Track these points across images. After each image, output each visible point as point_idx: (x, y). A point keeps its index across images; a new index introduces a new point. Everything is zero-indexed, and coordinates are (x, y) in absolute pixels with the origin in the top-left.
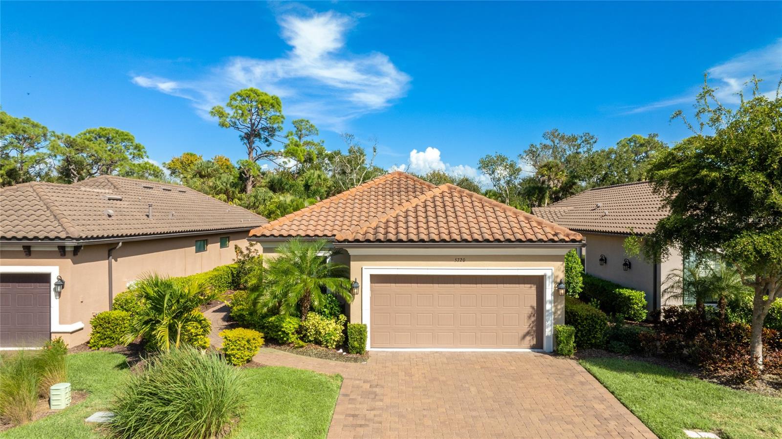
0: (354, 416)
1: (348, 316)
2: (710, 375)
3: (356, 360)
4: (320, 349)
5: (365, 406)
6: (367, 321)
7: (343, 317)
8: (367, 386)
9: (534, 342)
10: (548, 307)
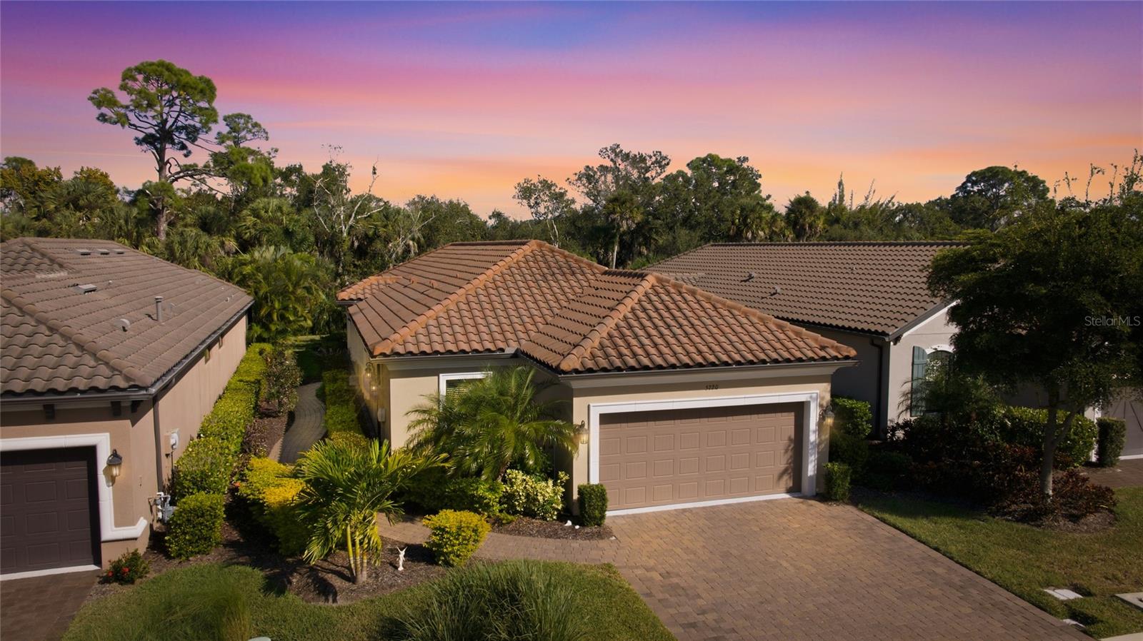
2: (1001, 512)
3: (590, 537)
4: (537, 522)
6: (600, 480)
7: (562, 476)
8: (657, 576)
9: (792, 483)
10: (811, 437)
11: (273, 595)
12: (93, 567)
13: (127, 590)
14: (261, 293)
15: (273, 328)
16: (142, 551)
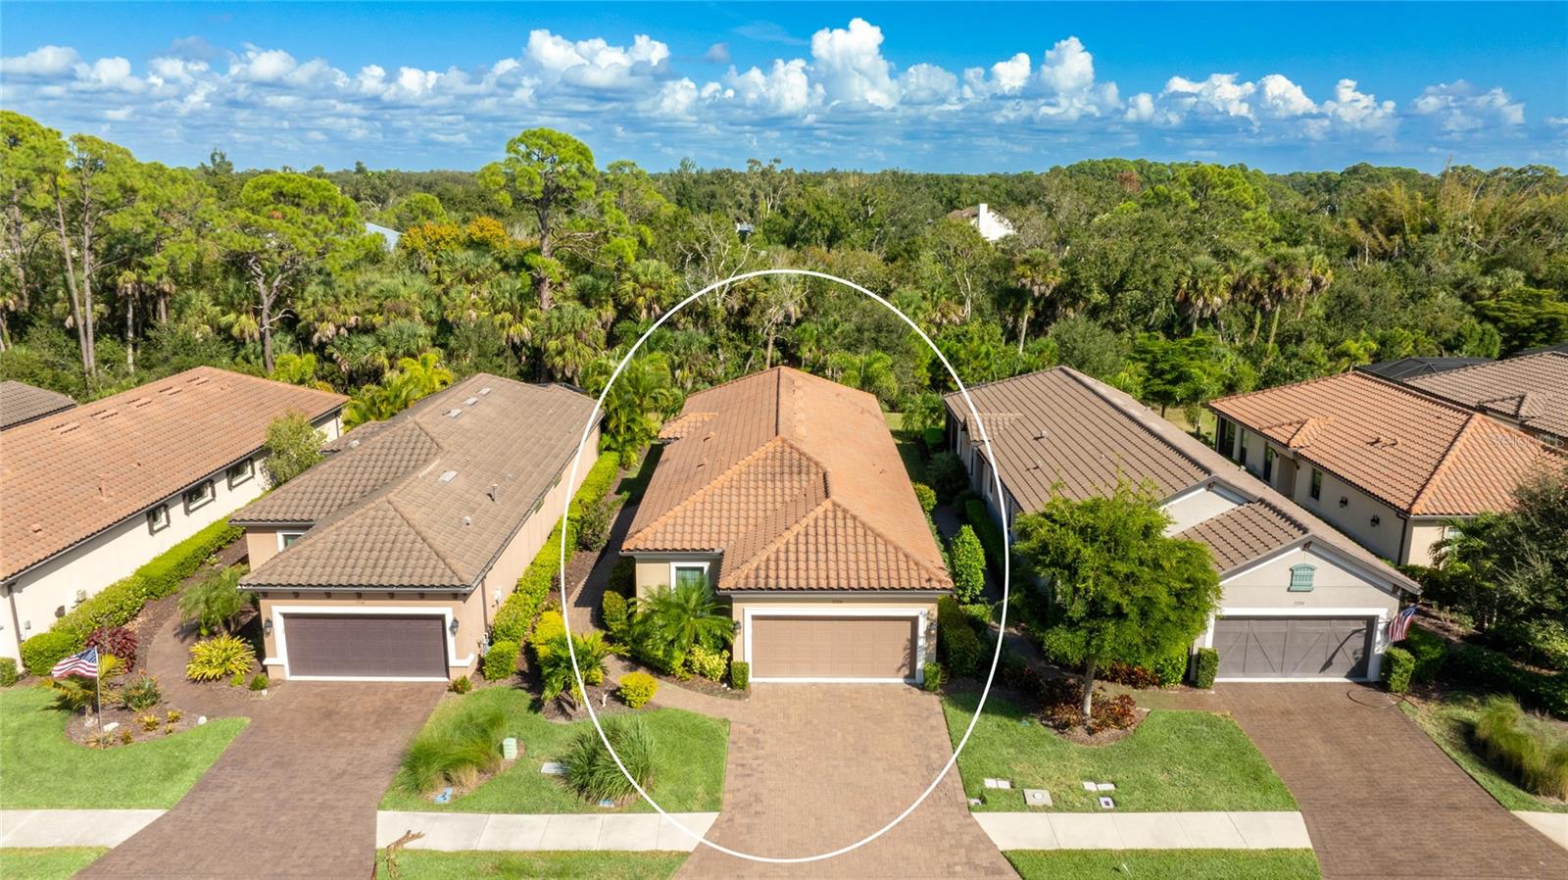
0: (743, 765)
1: (731, 651)
3: (739, 697)
4: (707, 681)
5: (750, 755)
6: (749, 659)
7: (726, 654)
8: (750, 731)
9: (907, 672)
10: (921, 642)
11: (532, 712)
12: (445, 679)
13: (460, 697)
14: (611, 408)
15: (620, 439)
16: (468, 676)
